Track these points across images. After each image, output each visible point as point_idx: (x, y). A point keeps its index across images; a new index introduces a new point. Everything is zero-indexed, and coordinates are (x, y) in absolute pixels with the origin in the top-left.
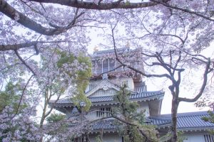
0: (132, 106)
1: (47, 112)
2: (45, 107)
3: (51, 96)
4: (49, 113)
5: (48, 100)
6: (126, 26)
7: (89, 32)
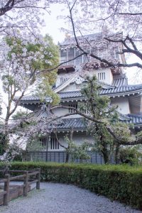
0: (101, 102)
1: (11, 110)
2: (9, 104)
3: (15, 91)
4: (14, 111)
5: (12, 96)
6: (82, 5)
7: (43, 14)
